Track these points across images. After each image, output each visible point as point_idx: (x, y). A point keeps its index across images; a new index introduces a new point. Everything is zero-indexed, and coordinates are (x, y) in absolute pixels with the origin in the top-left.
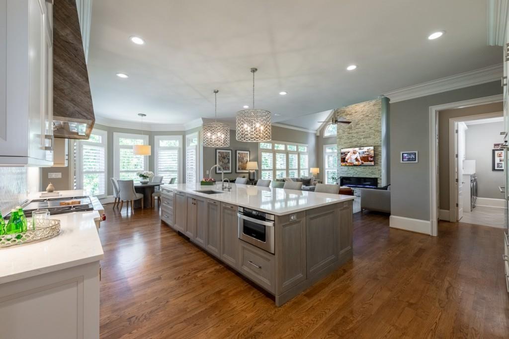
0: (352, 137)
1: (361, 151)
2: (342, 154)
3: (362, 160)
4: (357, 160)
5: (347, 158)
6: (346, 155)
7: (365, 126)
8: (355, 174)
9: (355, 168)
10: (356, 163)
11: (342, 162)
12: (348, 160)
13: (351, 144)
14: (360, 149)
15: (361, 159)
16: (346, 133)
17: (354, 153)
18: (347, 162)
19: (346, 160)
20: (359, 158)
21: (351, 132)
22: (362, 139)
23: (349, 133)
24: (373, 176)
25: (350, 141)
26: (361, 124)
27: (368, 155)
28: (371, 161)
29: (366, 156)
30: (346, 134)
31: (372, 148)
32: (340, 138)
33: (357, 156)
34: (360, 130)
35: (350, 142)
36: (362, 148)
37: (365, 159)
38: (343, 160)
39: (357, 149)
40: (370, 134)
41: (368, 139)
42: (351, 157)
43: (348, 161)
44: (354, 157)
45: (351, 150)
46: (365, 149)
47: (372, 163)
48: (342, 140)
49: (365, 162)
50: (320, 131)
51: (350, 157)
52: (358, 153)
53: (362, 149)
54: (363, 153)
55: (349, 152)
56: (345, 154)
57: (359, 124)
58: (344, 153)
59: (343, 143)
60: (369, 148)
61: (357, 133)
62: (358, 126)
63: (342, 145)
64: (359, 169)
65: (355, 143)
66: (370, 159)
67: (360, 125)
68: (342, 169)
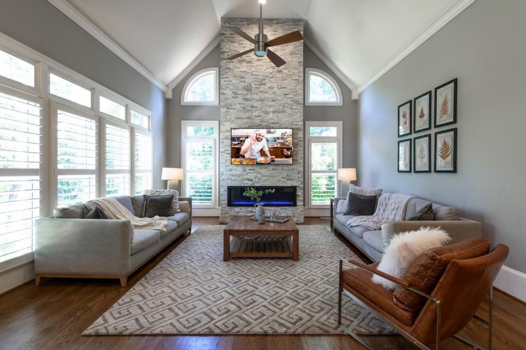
0: (253, 107)
1: (270, 136)
2: (233, 139)
3: (272, 153)
4: (262, 152)
5: (243, 148)
6: (242, 142)
7: (275, 89)
8: (257, 180)
9: (257, 168)
10: (261, 159)
11: (232, 157)
12: (245, 152)
13: (248, 120)
14: (269, 132)
15: (270, 152)
16: (240, 97)
17: (258, 139)
18: (243, 157)
19: (241, 153)
20: (266, 150)
21: (248, 97)
22: (271, 114)
23: (247, 100)
24: (289, 184)
25: (248, 114)
26: (268, 85)
27: (282, 144)
28: (287, 157)
29: (279, 146)
30: (240, 100)
31: (289, 132)
32: (228, 107)
33: (263, 145)
34: (266, 95)
35: (248, 118)
36: (272, 130)
37: (278, 152)
38: (236, 153)
39: (263, 132)
40: (284, 106)
41: (281, 115)
42: (252, 148)
43: (247, 156)
44: (258, 147)
45: (252, 132)
46: (278, 133)
47: (290, 160)
48: (231, 111)
49: (277, 157)
50: (174, 90)
51: (250, 147)
52: (264, 140)
53: (273, 133)
54: (275, 139)
55: (247, 137)
56: (240, 140)
57: (265, 84)
58: (238, 138)
59: (233, 119)
60: (284, 131)
61: (261, 100)
62: (262, 88)
63: (232, 122)
64: (264, 171)
65: (257, 121)
66: (286, 152)
67: (266, 87)
68: (231, 170)
